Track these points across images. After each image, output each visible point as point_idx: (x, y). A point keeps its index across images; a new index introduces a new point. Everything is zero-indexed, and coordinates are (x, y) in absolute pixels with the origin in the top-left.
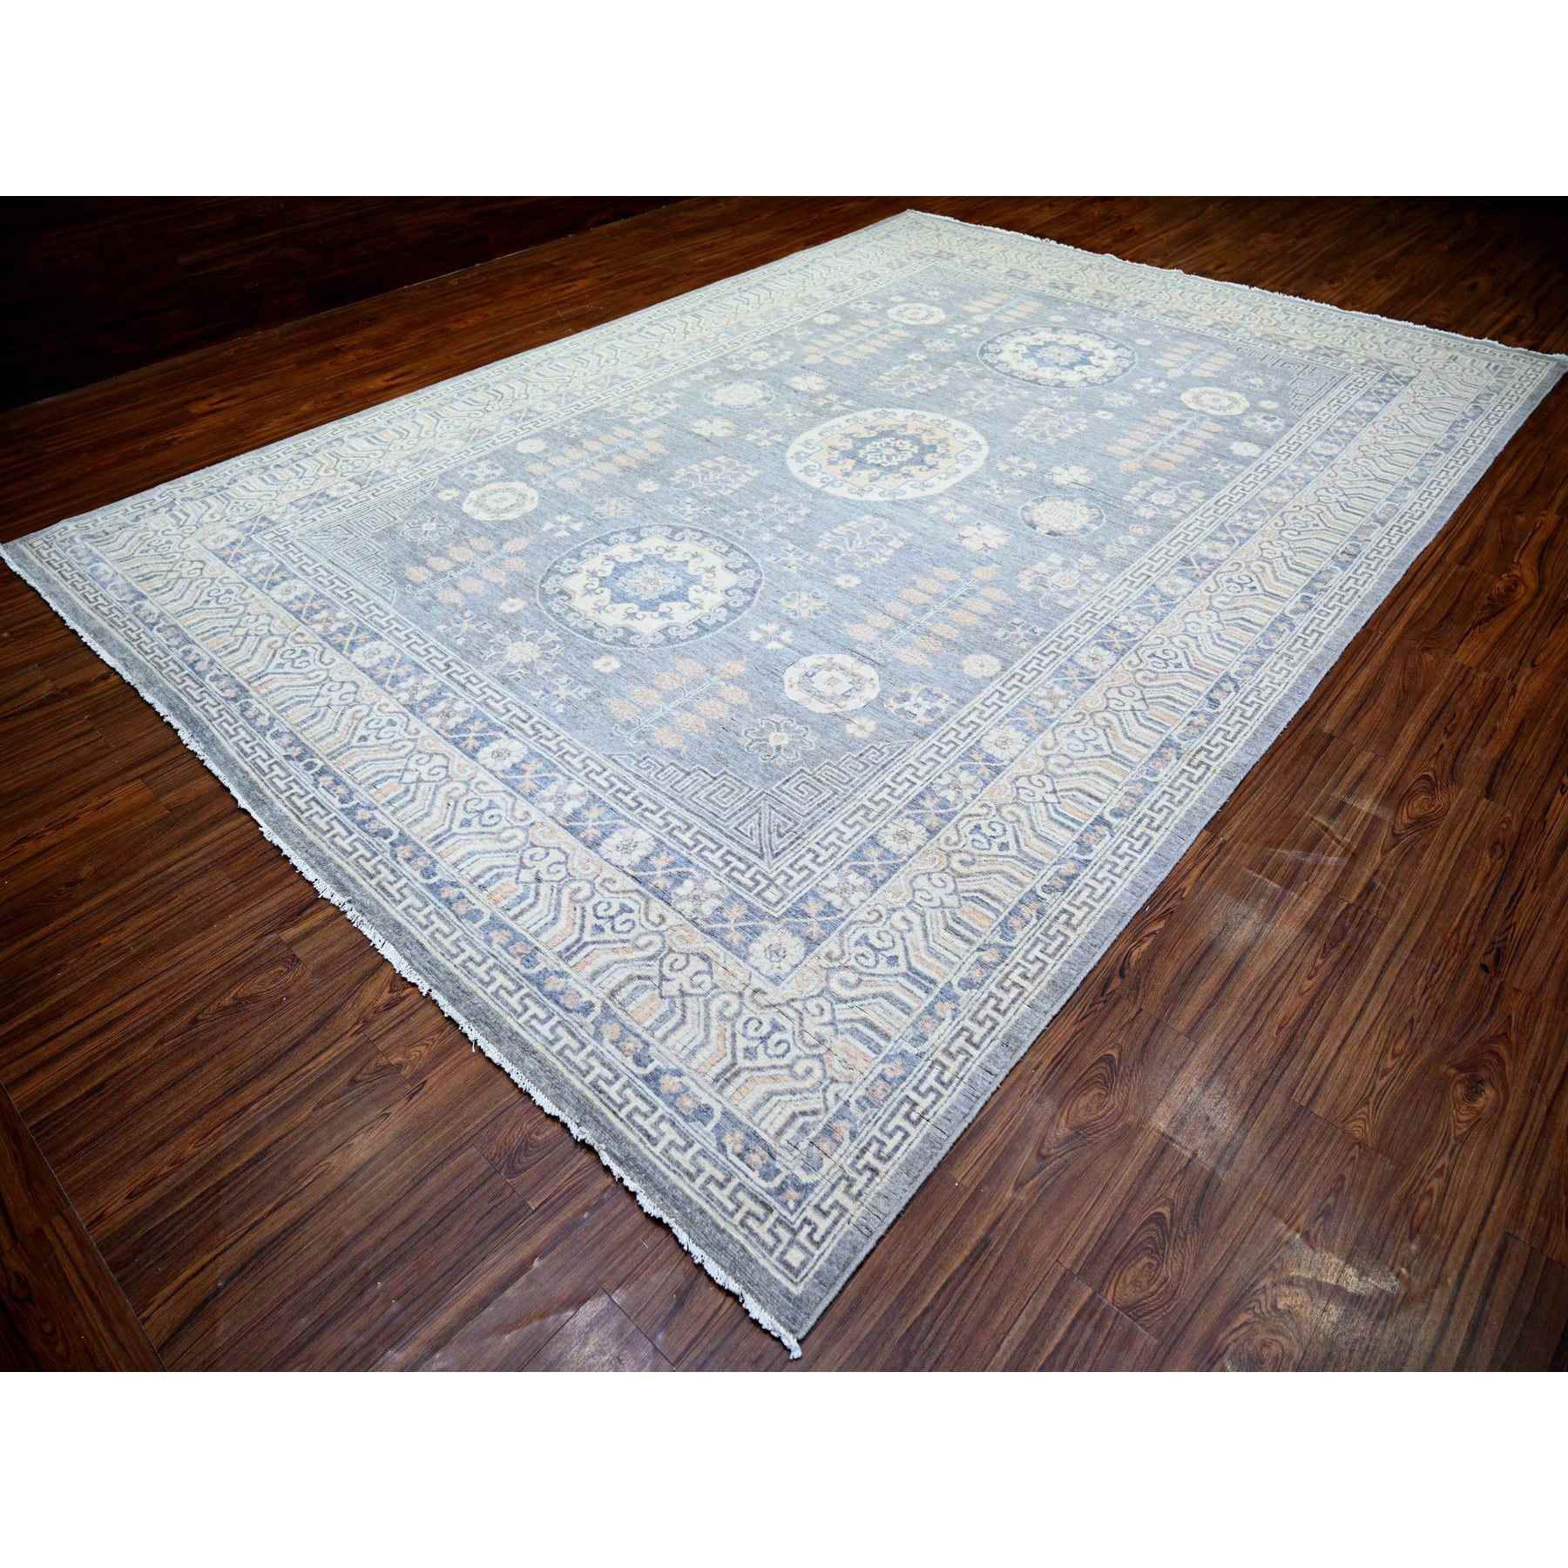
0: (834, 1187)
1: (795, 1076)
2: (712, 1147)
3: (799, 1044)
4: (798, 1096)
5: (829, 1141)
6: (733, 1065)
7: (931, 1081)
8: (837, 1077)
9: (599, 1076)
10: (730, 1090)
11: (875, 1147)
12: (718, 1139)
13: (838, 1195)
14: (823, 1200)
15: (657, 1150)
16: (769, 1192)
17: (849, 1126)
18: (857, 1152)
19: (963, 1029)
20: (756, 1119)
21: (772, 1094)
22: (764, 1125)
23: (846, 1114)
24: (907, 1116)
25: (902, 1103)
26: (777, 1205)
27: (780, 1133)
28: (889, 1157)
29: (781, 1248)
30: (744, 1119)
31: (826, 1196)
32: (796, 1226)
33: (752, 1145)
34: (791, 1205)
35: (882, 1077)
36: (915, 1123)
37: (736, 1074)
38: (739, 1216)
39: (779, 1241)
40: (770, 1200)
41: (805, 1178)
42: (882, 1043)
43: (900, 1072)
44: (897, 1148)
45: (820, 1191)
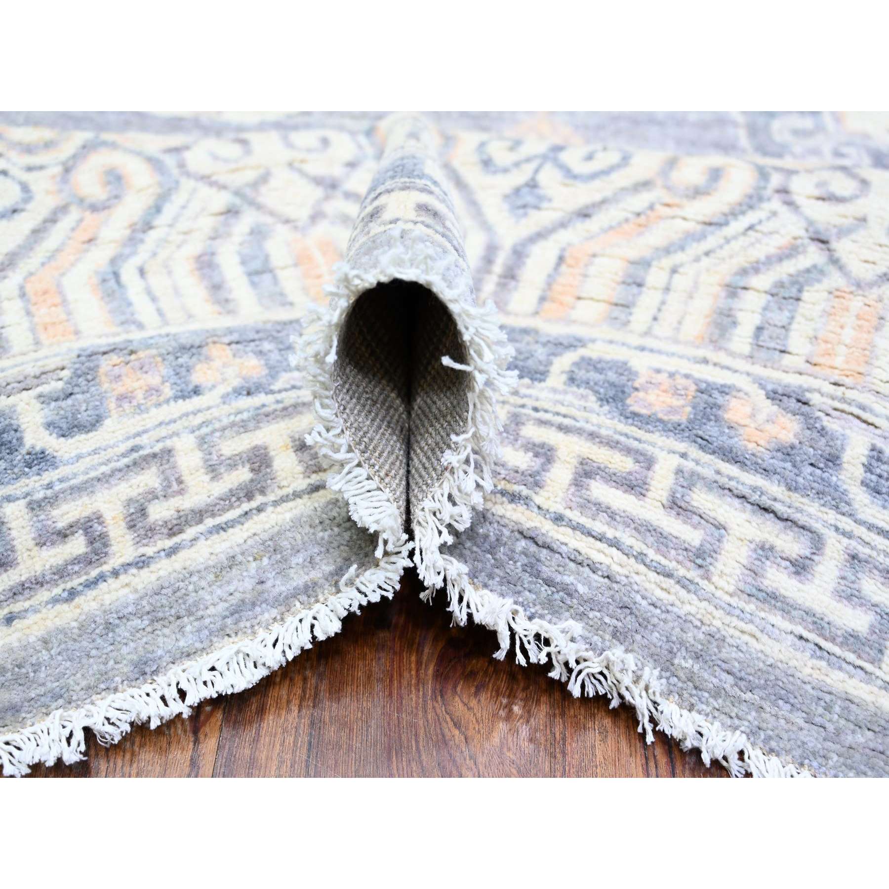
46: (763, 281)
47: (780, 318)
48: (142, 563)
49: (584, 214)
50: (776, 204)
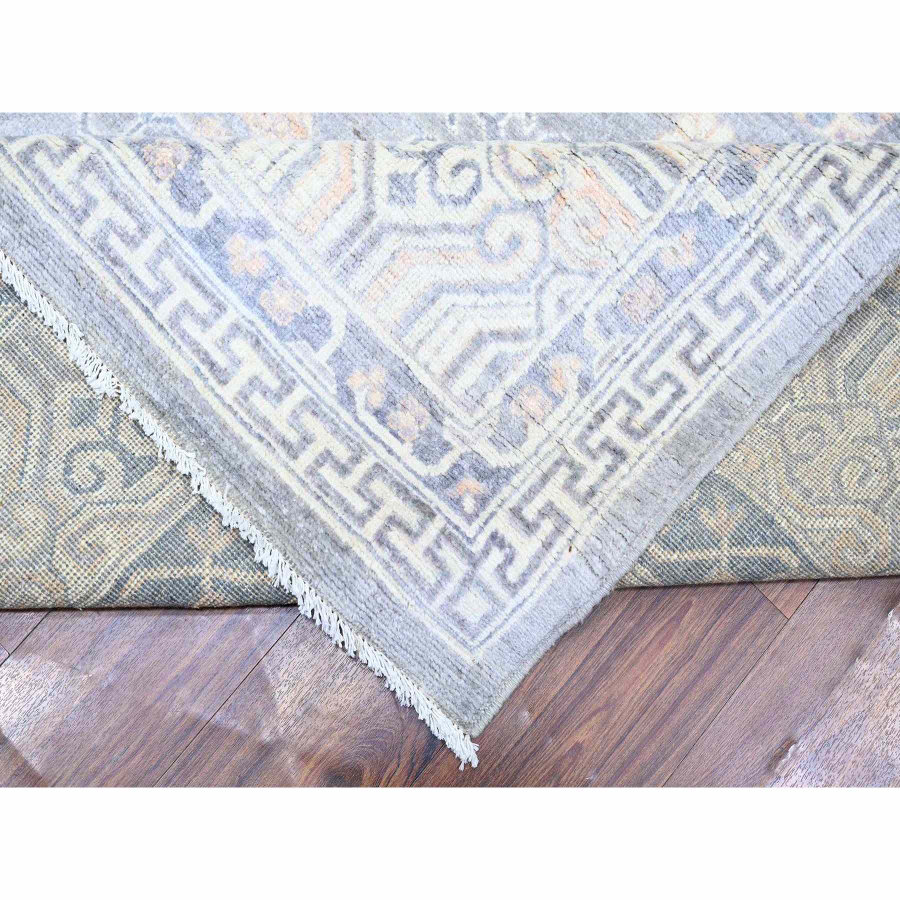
0: (545, 479)
1: (485, 251)
2: (329, 394)
3: (499, 171)
4: (491, 299)
5: (541, 395)
6: (368, 217)
7: (743, 284)
8: (566, 260)
9: (109, 222)
10: (360, 278)
11: (622, 410)
12: (340, 379)
13: (553, 492)
14: (528, 498)
15: (229, 392)
16: (428, 483)
17: (579, 366)
18: (589, 418)
19: (826, 160)
20: (410, 341)
21: (440, 289)
22: (424, 354)
23: (575, 342)
24: (686, 355)
25: (680, 327)
26: (444, 507)
27: (452, 372)
28: (646, 430)
29: (450, 587)
30: (387, 341)
31: (533, 492)
32: (476, 548)
33: (401, 393)
34: (469, 504)
35: (653, 268)
36: (698, 371)
37: (373, 241)
38: (374, 524)
39: (446, 575)
40: (431, 497)
41: (494, 459)
42: (665, 180)
43: (689, 259)
44: (661, 415)
45: (522, 482)
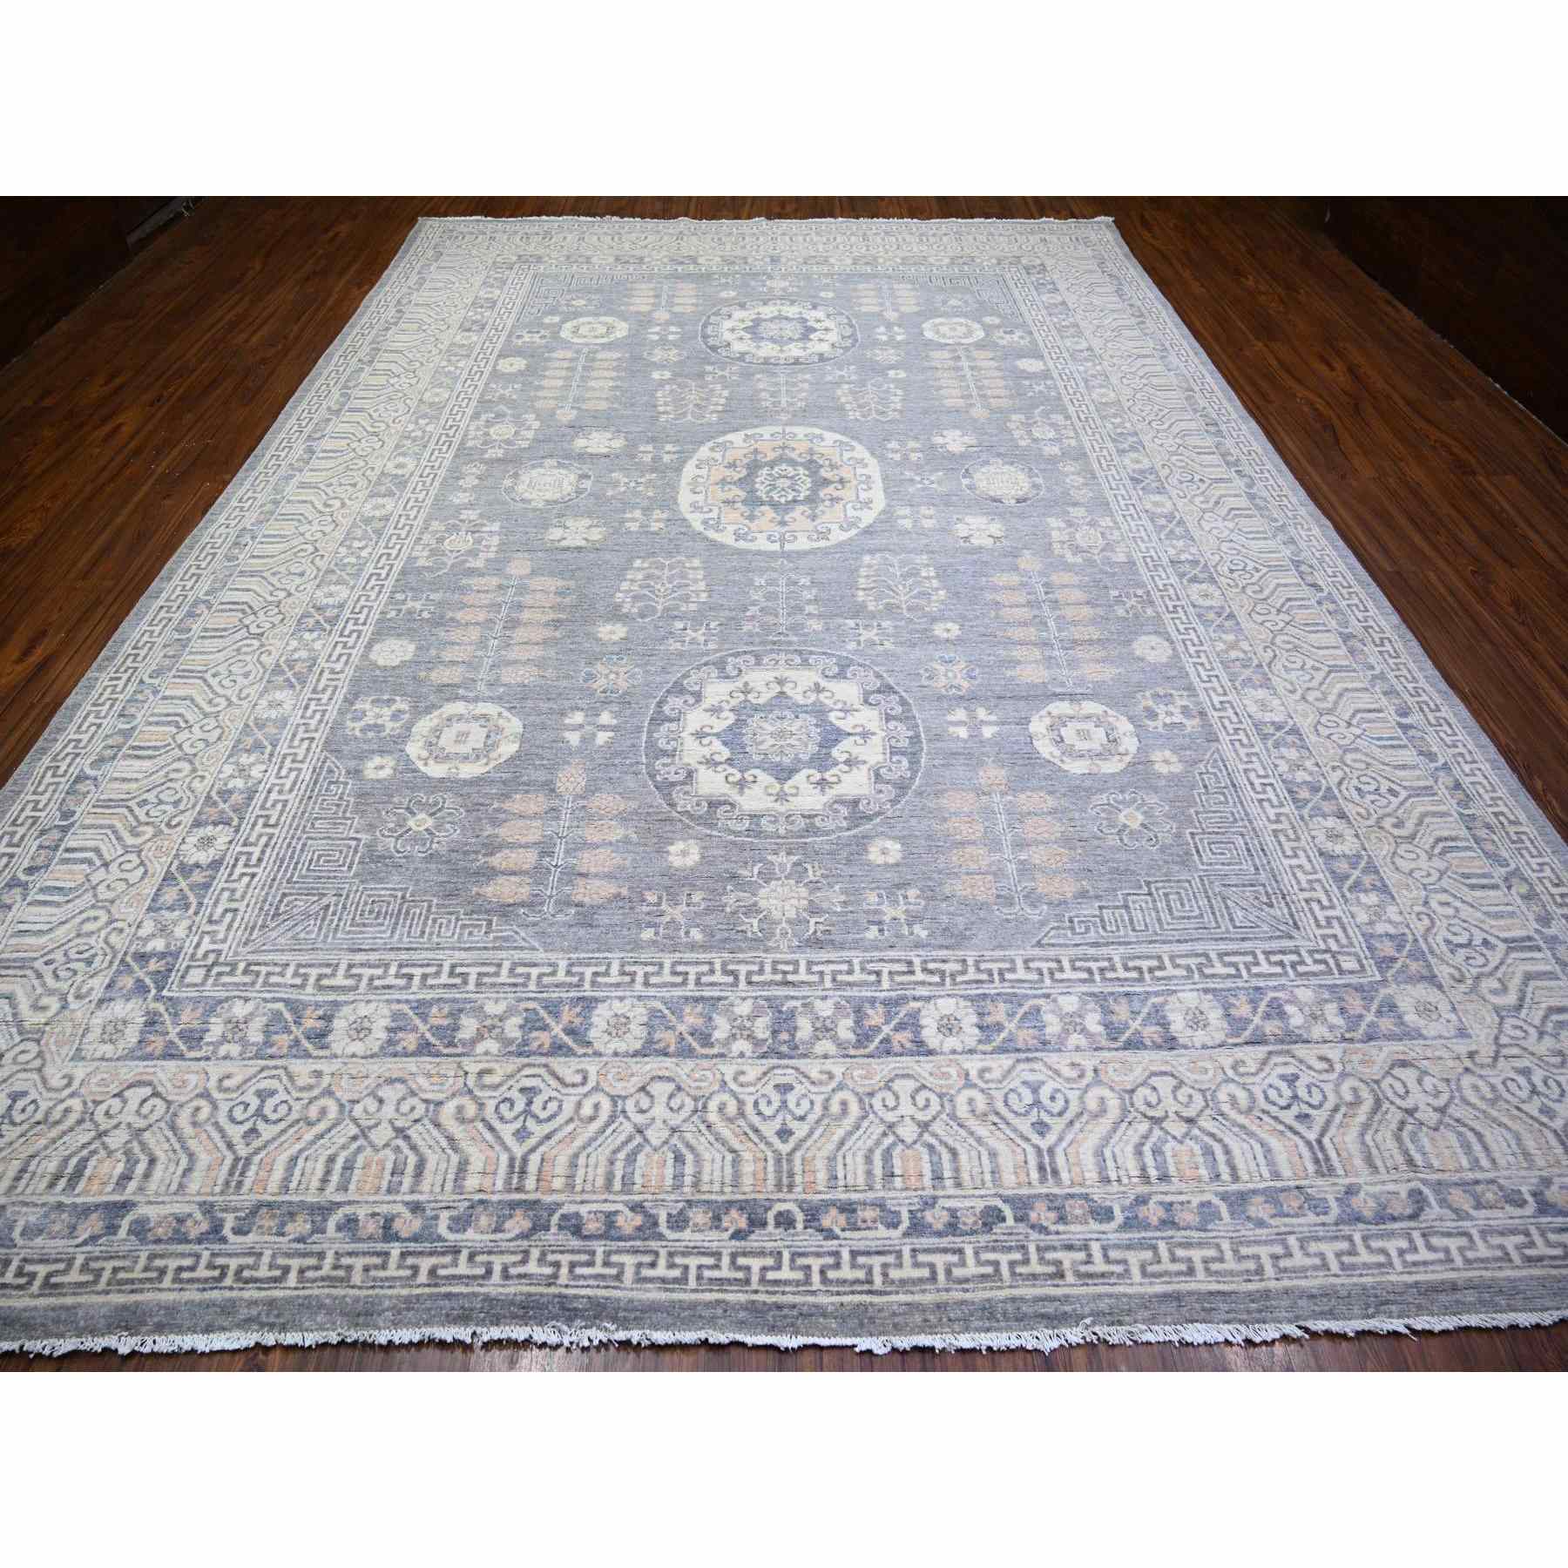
46: (622, 1155)
47: (629, 1170)
48: (231, 1288)
49: (548, 1137)
50: (621, 1119)
